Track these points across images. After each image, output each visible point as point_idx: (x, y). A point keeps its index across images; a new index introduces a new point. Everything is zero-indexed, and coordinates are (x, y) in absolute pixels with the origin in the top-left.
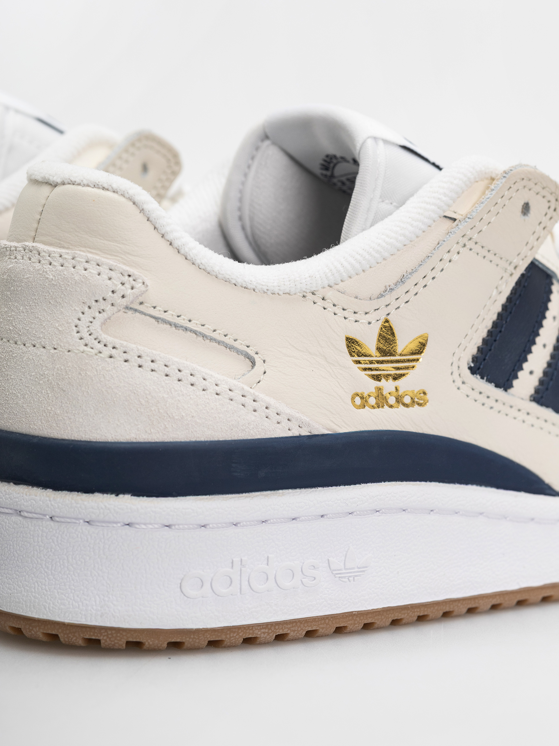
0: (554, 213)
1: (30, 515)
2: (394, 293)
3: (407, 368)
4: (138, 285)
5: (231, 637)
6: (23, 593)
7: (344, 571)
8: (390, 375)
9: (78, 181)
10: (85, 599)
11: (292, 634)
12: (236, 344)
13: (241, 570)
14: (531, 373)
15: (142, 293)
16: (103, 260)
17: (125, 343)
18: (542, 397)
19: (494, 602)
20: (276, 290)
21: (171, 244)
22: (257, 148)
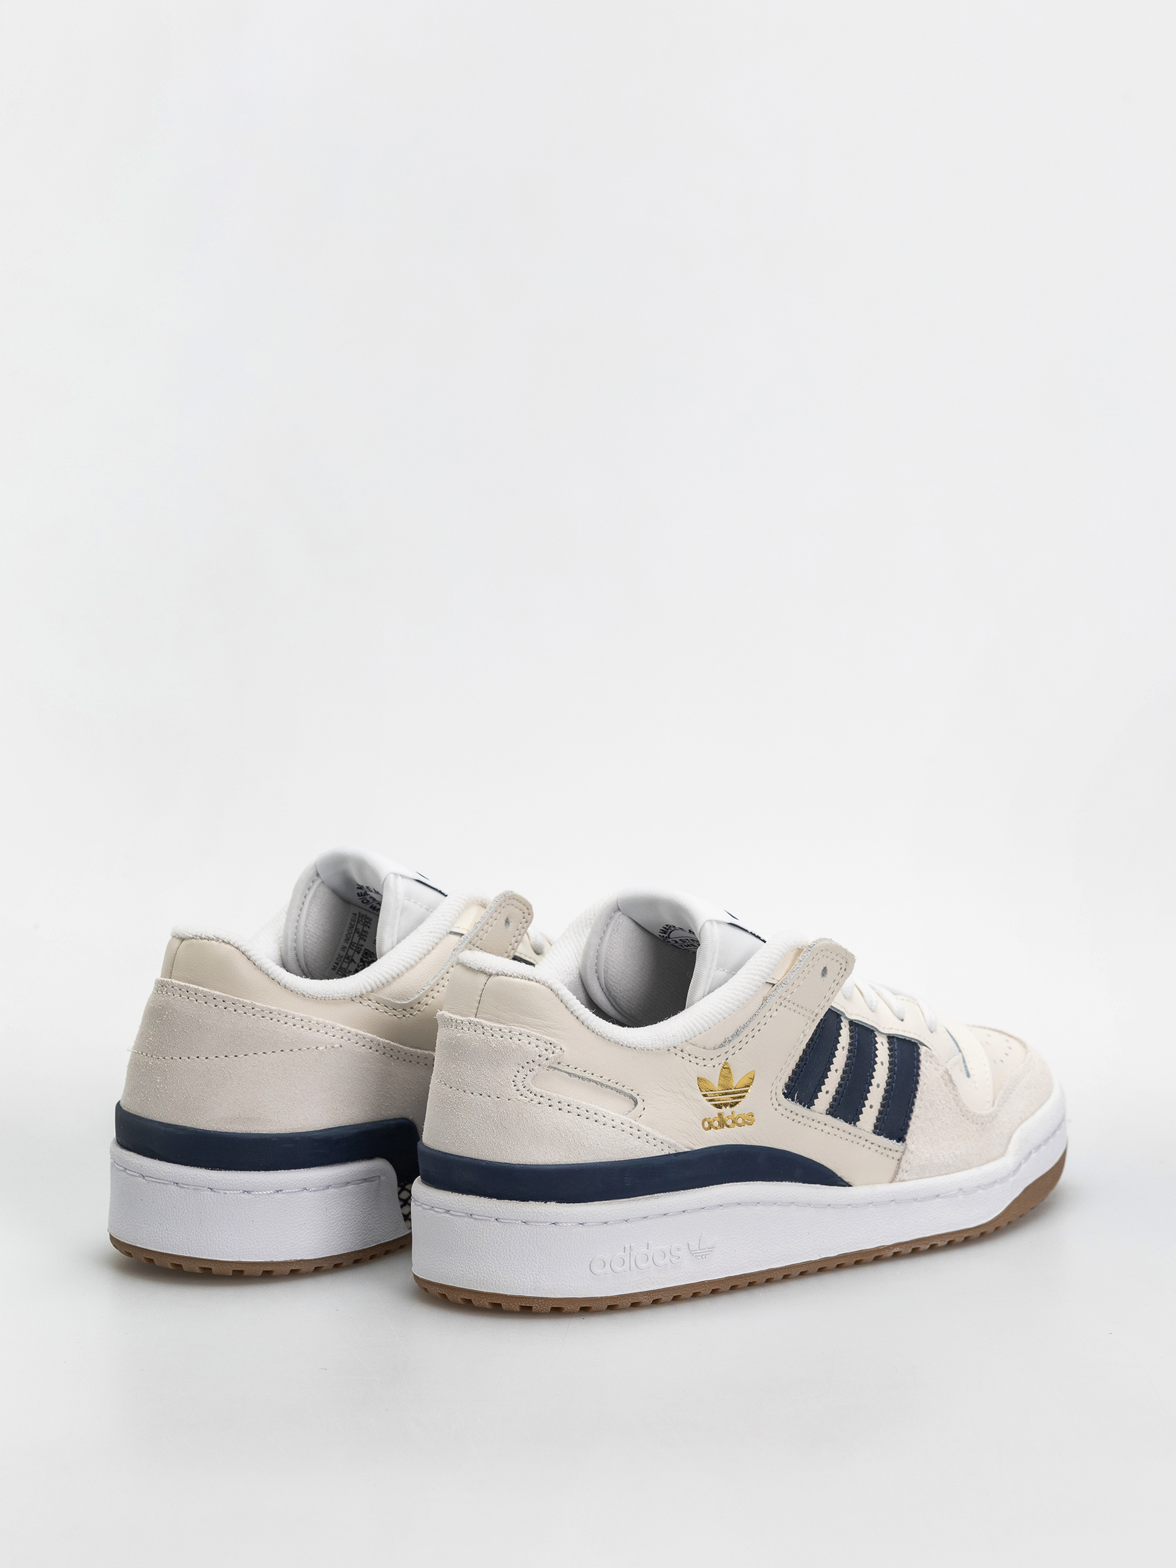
0: (845, 972)
1: (480, 1218)
2: (731, 1043)
3: (740, 1097)
4: (557, 1051)
5: (623, 1302)
6: (474, 1274)
7: (699, 1251)
8: (728, 1103)
9: (510, 974)
10: (523, 1278)
11: (664, 1299)
12: (624, 1089)
13: (630, 1254)
14: (827, 1092)
15: (560, 1056)
16: (532, 1032)
17: (549, 1093)
18: (835, 1111)
19: (803, 1270)
20: (650, 1048)
21: (577, 1018)
22: (611, 918)
